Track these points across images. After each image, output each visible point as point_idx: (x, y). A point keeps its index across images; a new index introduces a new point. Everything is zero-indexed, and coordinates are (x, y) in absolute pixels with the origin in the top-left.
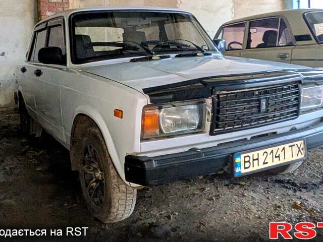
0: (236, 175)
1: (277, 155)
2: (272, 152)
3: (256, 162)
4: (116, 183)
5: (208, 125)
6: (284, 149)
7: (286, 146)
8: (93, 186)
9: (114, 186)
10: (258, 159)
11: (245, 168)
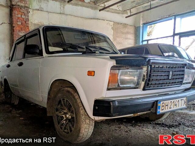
0: (158, 114)
1: (176, 104)
2: (174, 102)
3: (167, 107)
4: (84, 118)
5: (143, 84)
6: (179, 101)
7: (180, 99)
8: (64, 123)
9: (83, 120)
10: (167, 105)
11: (162, 110)
